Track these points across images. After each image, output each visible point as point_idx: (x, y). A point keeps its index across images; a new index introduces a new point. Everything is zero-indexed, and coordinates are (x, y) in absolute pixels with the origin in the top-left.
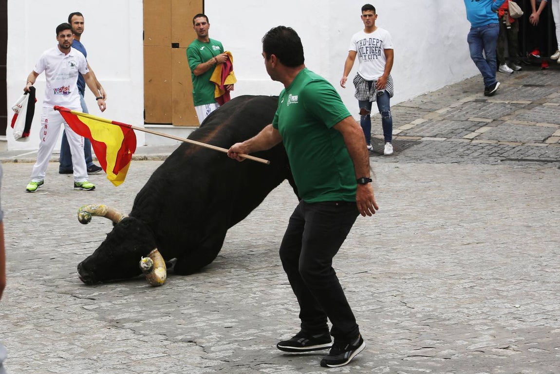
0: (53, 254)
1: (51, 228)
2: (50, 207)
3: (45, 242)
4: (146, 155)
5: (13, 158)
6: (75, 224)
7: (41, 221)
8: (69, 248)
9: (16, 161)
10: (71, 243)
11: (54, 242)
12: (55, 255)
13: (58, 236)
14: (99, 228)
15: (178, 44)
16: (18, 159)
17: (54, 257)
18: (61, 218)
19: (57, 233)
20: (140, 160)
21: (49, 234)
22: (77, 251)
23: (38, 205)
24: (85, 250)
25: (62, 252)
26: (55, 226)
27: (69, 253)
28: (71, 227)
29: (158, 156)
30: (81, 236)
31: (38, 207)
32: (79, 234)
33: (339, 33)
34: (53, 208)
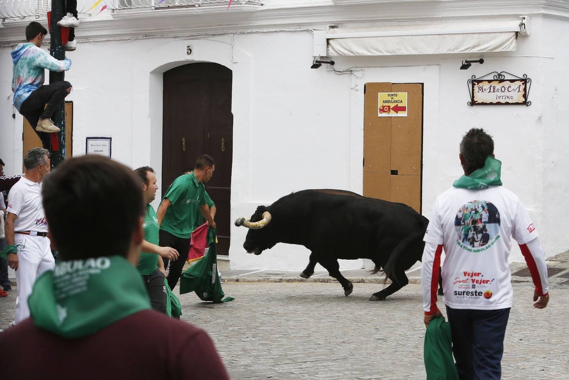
0: (270, 373)
1: (269, 347)
2: (268, 326)
3: (262, 361)
4: (363, 278)
5: (235, 277)
6: (292, 344)
7: (260, 340)
8: (286, 367)
9: (237, 280)
10: (288, 362)
11: (271, 361)
12: (273, 374)
13: (276, 355)
14: (315, 349)
15: (397, 171)
16: (239, 278)
17: (271, 376)
18: (279, 337)
19: (274, 352)
20: (358, 282)
21: (267, 353)
22: (293, 371)
23: (258, 324)
24: (301, 370)
25: (279, 371)
26: (272, 345)
27: (286, 372)
28: (288, 347)
29: (375, 279)
30: (299, 356)
31: (258, 327)
32: (296, 354)
33: (553, 164)
34: (271, 328)
